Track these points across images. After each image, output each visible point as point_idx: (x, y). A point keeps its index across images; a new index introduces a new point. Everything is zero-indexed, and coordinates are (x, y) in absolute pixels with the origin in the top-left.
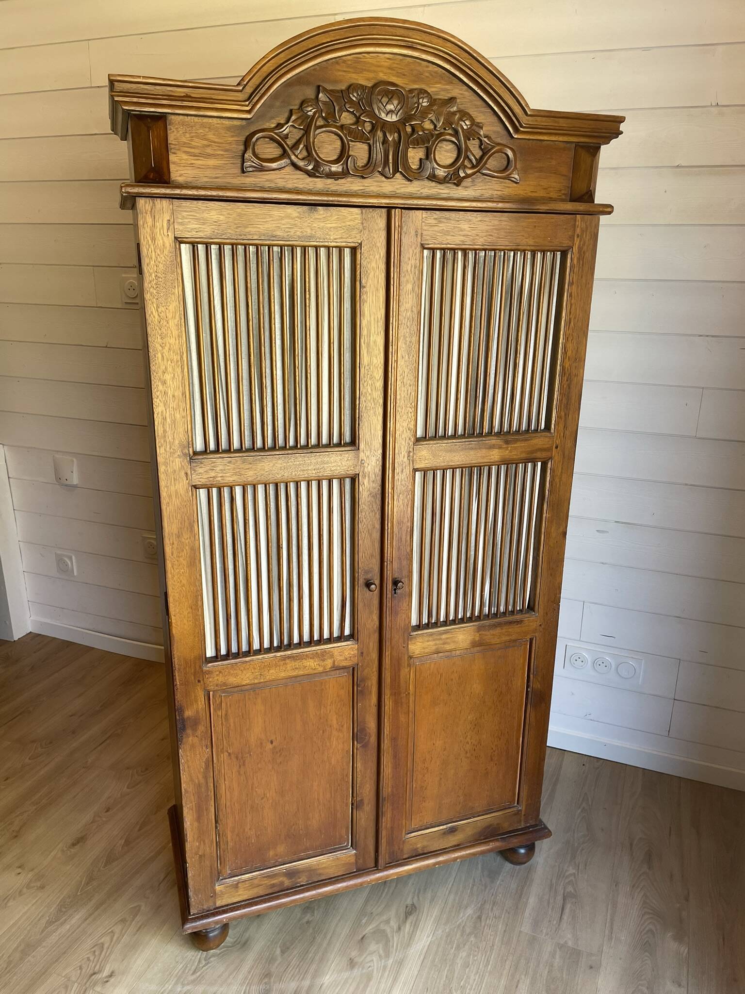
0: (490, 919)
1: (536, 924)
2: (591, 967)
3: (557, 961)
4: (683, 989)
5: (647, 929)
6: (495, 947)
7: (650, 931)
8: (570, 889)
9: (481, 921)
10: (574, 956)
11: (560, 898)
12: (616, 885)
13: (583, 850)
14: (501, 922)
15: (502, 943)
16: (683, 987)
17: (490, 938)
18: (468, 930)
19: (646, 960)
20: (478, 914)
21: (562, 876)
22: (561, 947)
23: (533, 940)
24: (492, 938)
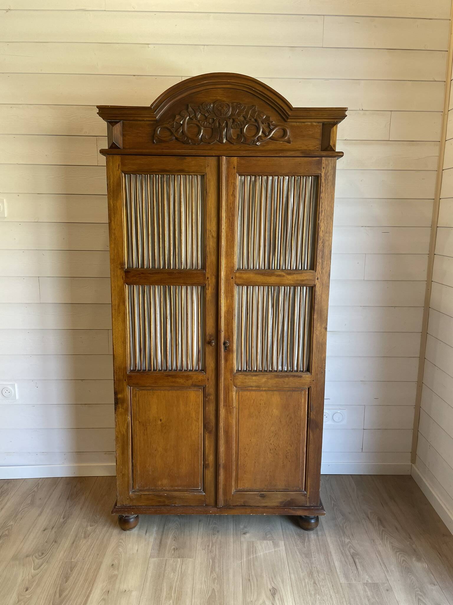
0: (321, 582)
1: (346, 577)
2: (388, 590)
3: (369, 593)
4: (437, 586)
5: (402, 560)
6: (333, 597)
7: (404, 560)
8: (352, 551)
9: (316, 584)
10: (375, 587)
11: (350, 557)
12: (373, 541)
13: (346, 527)
14: (328, 581)
15: (335, 594)
16: (437, 585)
17: (327, 593)
18: (313, 593)
19: (411, 577)
20: (313, 581)
21: (344, 545)
22: (366, 584)
23: (350, 586)
24: (328, 592)
